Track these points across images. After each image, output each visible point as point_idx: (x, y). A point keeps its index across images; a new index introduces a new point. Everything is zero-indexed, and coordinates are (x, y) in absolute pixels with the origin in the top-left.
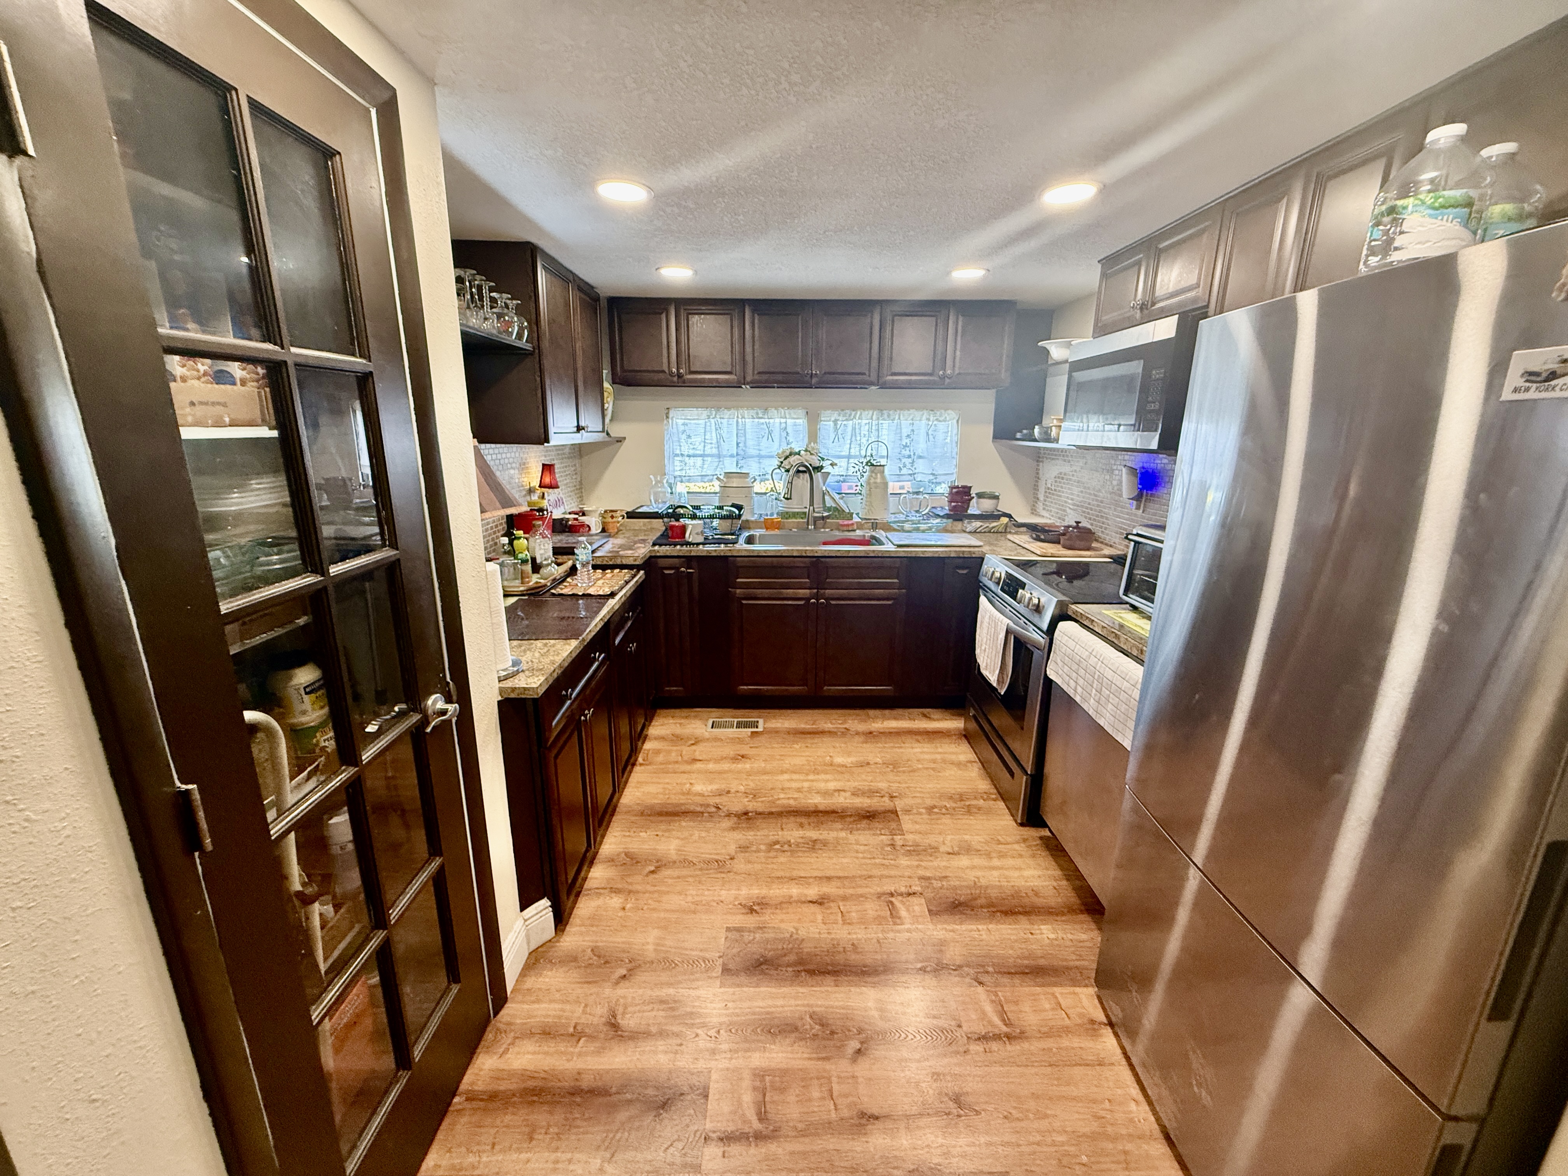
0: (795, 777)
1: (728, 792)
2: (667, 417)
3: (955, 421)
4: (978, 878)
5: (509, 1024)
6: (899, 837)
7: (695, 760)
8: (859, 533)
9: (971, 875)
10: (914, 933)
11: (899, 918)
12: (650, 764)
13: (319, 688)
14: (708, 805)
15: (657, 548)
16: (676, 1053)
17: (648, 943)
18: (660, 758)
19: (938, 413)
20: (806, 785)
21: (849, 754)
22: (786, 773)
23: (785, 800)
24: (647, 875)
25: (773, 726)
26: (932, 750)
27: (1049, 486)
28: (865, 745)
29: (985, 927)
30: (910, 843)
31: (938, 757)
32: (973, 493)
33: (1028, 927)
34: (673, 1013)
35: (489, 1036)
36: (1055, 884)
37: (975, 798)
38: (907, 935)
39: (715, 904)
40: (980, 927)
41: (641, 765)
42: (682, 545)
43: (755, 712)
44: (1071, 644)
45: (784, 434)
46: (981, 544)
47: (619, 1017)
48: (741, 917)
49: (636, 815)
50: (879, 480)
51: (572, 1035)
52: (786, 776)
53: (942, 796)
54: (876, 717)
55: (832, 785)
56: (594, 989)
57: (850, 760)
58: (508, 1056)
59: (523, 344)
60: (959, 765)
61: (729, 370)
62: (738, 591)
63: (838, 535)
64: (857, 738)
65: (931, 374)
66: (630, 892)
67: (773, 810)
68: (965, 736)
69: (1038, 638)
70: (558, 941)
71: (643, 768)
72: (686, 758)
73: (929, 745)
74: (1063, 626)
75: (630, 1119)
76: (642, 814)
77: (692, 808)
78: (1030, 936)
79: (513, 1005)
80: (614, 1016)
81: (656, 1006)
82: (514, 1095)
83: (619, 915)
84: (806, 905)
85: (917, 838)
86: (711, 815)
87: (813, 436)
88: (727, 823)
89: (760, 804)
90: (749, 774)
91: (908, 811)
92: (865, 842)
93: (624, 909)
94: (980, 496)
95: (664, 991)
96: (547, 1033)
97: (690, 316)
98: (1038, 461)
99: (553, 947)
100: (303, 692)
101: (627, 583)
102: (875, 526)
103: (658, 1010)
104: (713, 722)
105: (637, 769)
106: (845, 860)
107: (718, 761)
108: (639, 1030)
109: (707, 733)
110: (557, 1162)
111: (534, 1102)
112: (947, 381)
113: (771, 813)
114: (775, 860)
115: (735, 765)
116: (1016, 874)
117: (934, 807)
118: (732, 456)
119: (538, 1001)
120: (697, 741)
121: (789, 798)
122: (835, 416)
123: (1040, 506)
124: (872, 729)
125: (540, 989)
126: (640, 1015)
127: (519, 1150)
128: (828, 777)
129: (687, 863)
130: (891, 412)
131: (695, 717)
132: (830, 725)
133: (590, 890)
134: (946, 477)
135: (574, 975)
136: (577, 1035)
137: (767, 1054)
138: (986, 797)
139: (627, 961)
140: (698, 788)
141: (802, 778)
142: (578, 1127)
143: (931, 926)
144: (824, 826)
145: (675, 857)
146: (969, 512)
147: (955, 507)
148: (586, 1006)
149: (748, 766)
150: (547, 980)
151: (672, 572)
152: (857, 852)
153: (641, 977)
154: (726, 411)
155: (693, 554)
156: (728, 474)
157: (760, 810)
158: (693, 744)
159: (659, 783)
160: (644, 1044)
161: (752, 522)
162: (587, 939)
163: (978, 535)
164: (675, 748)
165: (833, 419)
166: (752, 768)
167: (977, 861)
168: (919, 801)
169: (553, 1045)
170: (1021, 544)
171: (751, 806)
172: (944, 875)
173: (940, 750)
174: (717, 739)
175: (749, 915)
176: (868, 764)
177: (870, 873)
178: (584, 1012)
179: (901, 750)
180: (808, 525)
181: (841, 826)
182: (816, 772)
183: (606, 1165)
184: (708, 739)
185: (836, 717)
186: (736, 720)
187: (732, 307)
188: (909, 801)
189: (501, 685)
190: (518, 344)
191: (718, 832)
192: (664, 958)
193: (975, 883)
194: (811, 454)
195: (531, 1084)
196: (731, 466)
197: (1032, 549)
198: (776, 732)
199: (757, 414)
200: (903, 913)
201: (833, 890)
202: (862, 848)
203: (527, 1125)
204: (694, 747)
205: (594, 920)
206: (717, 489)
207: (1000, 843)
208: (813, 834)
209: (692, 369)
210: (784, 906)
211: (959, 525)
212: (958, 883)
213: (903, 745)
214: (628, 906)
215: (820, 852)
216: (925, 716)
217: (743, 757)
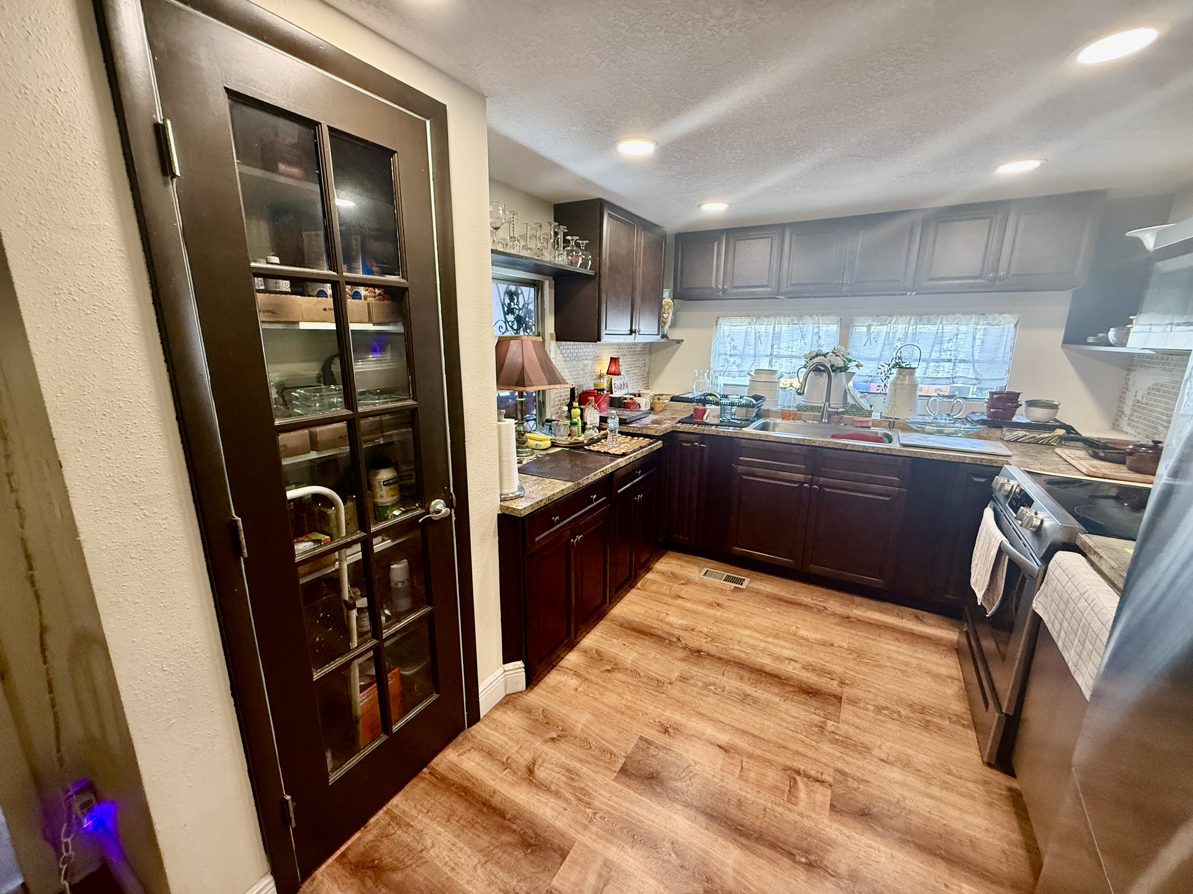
0: (756, 635)
1: (693, 630)
2: (717, 324)
3: (1012, 325)
4: (905, 798)
5: (473, 736)
6: (832, 723)
7: (679, 597)
8: (873, 429)
9: (898, 792)
10: (805, 819)
11: (796, 798)
12: (645, 590)
13: (392, 484)
14: (673, 635)
15: (679, 425)
16: (559, 813)
17: (580, 722)
18: (654, 587)
19: (991, 317)
20: (762, 645)
21: (817, 630)
22: (748, 629)
23: (736, 651)
24: (603, 672)
25: (755, 586)
26: (910, 653)
27: (1139, 398)
28: (837, 627)
29: (889, 851)
30: (841, 733)
31: (914, 661)
32: (1022, 400)
33: (947, 877)
34: (571, 783)
35: (460, 738)
36: (1006, 847)
37: (941, 716)
38: (797, 818)
39: (640, 714)
40: (882, 848)
41: (638, 588)
42: (699, 424)
43: (746, 572)
44: (1064, 579)
45: (816, 338)
46: (1010, 453)
47: (536, 766)
48: (654, 732)
49: (617, 625)
50: (907, 382)
51: (503, 763)
52: (747, 632)
53: (900, 701)
54: (861, 605)
55: (786, 653)
56: (531, 738)
57: (815, 636)
58: (463, 757)
59: (588, 271)
60: (936, 677)
61: (766, 283)
62: (740, 467)
63: (852, 430)
64: (831, 619)
65: (980, 277)
66: (586, 679)
67: (723, 656)
68: (957, 650)
69: (1034, 565)
70: (526, 695)
71: (638, 591)
72: (672, 593)
73: (908, 647)
74: (1061, 556)
75: (509, 844)
76: (621, 625)
77: (659, 633)
78: (943, 888)
79: (482, 725)
80: (534, 764)
81: (563, 772)
82: (453, 785)
83: (572, 693)
84: (713, 747)
85: (852, 731)
86: (671, 643)
87: (844, 338)
88: (680, 654)
89: (714, 648)
90: (717, 620)
91: (854, 702)
92: (794, 715)
93: (576, 690)
94: (1031, 404)
95: (573, 763)
96: (490, 754)
97: (737, 242)
98: (1128, 370)
99: (521, 697)
100: (382, 484)
101: (641, 448)
102: (892, 425)
103: (563, 775)
104: (707, 571)
105: (634, 591)
106: (767, 723)
107: (695, 602)
108: (544, 783)
109: (698, 579)
110: (454, 845)
111: (462, 796)
112: (998, 283)
113: (720, 659)
114: (704, 698)
115: (708, 610)
116: (957, 814)
117: (887, 708)
118: (766, 356)
119: (496, 730)
120: (688, 582)
121: (741, 651)
122: (869, 321)
123: (1124, 421)
124: (852, 615)
125: (501, 722)
126: (550, 772)
127: (439, 824)
128: (786, 644)
129: (635, 673)
130: (932, 317)
131: (695, 563)
132: (809, 600)
133: (562, 667)
134: (992, 383)
135: (524, 722)
136: (506, 765)
137: (622, 854)
138: (956, 719)
139: (561, 728)
140: (671, 619)
141: (761, 638)
142: (476, 829)
143: (826, 821)
144: (762, 686)
145: (629, 666)
146: (1015, 419)
147: (994, 413)
148: (521, 747)
149: (719, 613)
150: (507, 718)
151: (689, 445)
152: (783, 720)
153: (564, 745)
154: (765, 319)
155: (705, 432)
156: (758, 371)
157: (713, 652)
158: (683, 584)
159: (644, 606)
160: (542, 794)
161: (772, 412)
162: (544, 701)
163: (1018, 445)
164: (668, 583)
165: (867, 324)
166: (721, 616)
167: (912, 780)
168: (871, 697)
169: (489, 764)
170: (1068, 459)
171: (706, 647)
172: (865, 778)
173: (921, 656)
174: (704, 585)
175: (663, 735)
176: (832, 645)
177: (786, 744)
178: (517, 752)
179: (874, 643)
180: (822, 418)
181: (777, 692)
182: (776, 636)
183: (479, 866)
184: (697, 583)
185: (819, 594)
186: (726, 574)
187: (773, 232)
188: (861, 694)
189: (502, 504)
190: (582, 271)
191: (670, 658)
192: (586, 738)
193: (898, 802)
194: (837, 356)
195: (466, 783)
196: (764, 365)
197: (1078, 467)
198: (757, 592)
199: (793, 320)
200: (803, 794)
201: (743, 744)
202: (789, 719)
203: (451, 810)
204: (683, 586)
205: (555, 689)
206: (747, 383)
207: (950, 773)
208: (748, 689)
209: (736, 284)
210: (693, 738)
211: (997, 433)
212: (878, 793)
213: (878, 639)
214: (580, 689)
215: (748, 707)
216: (917, 617)
217: (718, 605)
